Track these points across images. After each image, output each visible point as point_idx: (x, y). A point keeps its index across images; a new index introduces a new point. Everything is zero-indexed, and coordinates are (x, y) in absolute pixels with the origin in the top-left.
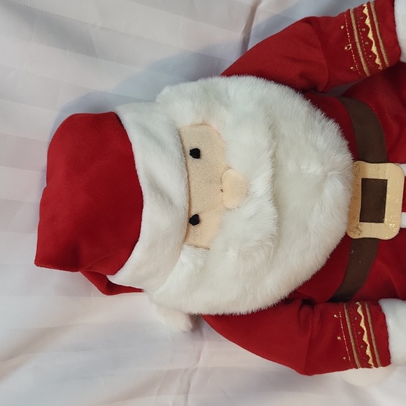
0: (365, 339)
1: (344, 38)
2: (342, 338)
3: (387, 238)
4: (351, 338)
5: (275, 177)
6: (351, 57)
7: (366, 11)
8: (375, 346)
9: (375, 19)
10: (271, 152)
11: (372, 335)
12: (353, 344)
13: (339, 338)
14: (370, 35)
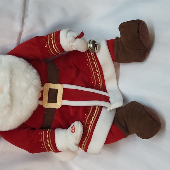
0: (48, 141)
1: (45, 43)
2: (41, 140)
3: (57, 108)
4: (44, 140)
5: (11, 87)
6: (47, 50)
7: (52, 35)
8: (51, 143)
9: (54, 38)
10: (9, 79)
11: (50, 140)
12: (44, 142)
13: (40, 141)
14: (52, 43)
